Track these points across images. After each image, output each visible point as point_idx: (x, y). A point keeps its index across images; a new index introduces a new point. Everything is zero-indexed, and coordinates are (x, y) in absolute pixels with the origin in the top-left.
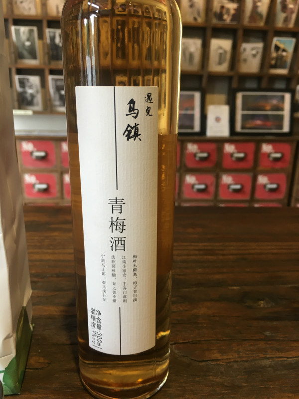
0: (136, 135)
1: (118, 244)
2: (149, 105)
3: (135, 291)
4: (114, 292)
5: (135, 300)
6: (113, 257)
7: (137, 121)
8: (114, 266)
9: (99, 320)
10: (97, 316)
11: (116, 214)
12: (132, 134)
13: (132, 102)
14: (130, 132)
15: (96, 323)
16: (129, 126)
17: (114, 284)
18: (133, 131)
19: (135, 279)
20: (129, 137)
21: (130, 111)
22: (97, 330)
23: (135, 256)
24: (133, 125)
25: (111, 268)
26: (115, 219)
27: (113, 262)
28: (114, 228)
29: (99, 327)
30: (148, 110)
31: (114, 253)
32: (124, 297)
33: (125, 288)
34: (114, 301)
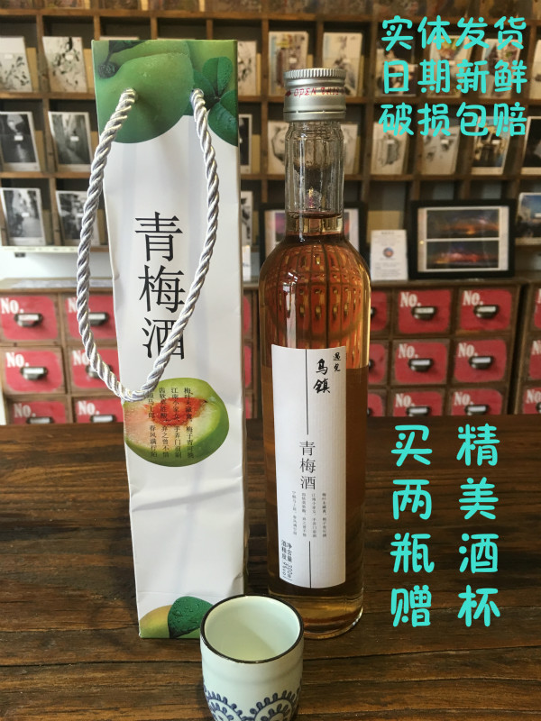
0: (325, 388)
1: (309, 482)
2: (337, 362)
3: (324, 527)
4: (304, 527)
5: (325, 535)
6: (304, 494)
7: (325, 376)
8: (304, 502)
9: (290, 552)
10: (287, 548)
11: (306, 456)
12: (322, 387)
13: (322, 361)
14: (320, 386)
15: (287, 555)
16: (319, 381)
17: (304, 519)
18: (322, 385)
19: (324, 516)
20: (318, 390)
21: (320, 368)
22: (287, 562)
23: (324, 495)
24: (322, 380)
25: (301, 504)
26: (305, 460)
27: (303, 499)
28: (305, 468)
29: (290, 560)
30: (336, 367)
31: (304, 491)
32: (314, 532)
33: (314, 523)
34: (304, 535)
